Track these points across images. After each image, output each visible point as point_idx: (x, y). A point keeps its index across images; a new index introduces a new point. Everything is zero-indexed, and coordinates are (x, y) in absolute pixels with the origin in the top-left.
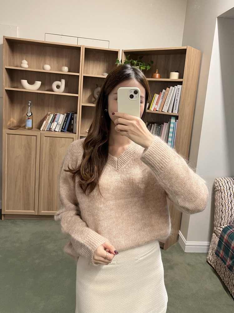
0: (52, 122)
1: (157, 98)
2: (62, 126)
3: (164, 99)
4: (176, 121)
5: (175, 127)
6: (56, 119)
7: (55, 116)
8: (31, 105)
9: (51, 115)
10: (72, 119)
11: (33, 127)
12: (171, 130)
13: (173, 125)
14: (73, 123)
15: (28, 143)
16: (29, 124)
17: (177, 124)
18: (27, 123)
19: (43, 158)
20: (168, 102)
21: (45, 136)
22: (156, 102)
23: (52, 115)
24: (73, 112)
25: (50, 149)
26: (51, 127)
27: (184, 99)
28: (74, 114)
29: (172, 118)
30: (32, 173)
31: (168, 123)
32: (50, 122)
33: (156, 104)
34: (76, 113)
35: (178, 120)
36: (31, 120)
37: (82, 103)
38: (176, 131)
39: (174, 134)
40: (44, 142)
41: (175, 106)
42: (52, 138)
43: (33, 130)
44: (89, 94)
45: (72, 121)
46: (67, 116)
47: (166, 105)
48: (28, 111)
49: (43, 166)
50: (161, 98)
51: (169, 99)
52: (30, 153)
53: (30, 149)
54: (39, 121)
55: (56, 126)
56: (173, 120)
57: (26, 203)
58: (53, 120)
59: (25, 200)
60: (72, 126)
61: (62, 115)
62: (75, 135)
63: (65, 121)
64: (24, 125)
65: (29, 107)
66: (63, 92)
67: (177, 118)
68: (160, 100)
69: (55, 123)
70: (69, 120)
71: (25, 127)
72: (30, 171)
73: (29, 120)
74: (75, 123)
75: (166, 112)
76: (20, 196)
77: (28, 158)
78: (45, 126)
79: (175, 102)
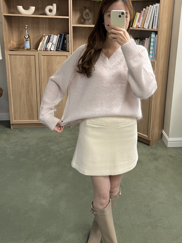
0: (48, 43)
1: (139, 16)
2: (56, 45)
3: (144, 16)
4: (156, 36)
5: (155, 41)
6: (51, 40)
7: (50, 37)
8: (27, 28)
9: (45, 36)
10: (65, 39)
11: (31, 48)
12: (152, 44)
13: (153, 39)
14: (66, 42)
15: (28, 62)
16: (27, 45)
17: (156, 39)
18: (26, 44)
19: (42, 74)
20: (148, 19)
21: (42, 55)
22: (137, 20)
23: (47, 37)
24: (66, 33)
25: (48, 67)
26: (47, 47)
27: (162, 16)
28: (66, 34)
29: (152, 33)
30: (33, 88)
31: (149, 38)
32: (46, 43)
33: (138, 22)
34: (68, 34)
35: (157, 34)
36: (28, 42)
37: (73, 24)
38: (156, 44)
39: (154, 48)
40: (42, 60)
41: (154, 22)
42: (48, 56)
43: (31, 51)
44: (78, 16)
45: (65, 40)
46: (60, 37)
47: (147, 22)
48: (25, 34)
49: (43, 81)
50: (142, 16)
51: (149, 16)
52: (31, 71)
53: (30, 67)
54: (36, 42)
55: (51, 46)
56: (153, 35)
57: (30, 114)
58: (48, 41)
59: (29, 111)
60: (65, 45)
61: (55, 36)
62: (68, 53)
63: (59, 41)
64: (23, 46)
65: (26, 30)
66: (55, 15)
67: (156, 33)
68: (142, 18)
69: (50, 44)
70: (62, 40)
71: (23, 48)
72: (32, 86)
73: (27, 41)
74: (68, 42)
75: (147, 28)
76: (25, 108)
77: (29, 75)
78: (42, 46)
79: (155, 19)
